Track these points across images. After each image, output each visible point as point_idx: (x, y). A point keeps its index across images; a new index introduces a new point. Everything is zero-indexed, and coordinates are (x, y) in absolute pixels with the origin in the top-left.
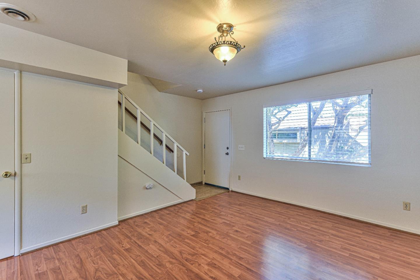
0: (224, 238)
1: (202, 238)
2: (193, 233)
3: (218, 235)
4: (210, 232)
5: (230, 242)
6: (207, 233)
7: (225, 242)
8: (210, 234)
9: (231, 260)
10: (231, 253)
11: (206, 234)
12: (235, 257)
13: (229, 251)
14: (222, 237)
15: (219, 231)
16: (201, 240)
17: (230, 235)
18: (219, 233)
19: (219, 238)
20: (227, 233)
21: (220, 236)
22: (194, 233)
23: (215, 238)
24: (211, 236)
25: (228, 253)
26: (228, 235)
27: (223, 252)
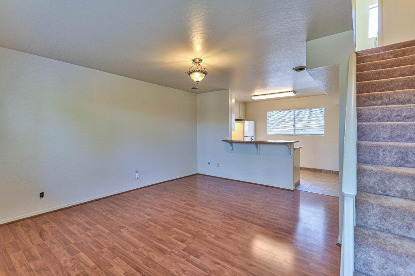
0: (198, 232)
1: (220, 231)
2: (233, 236)
3: (204, 235)
4: (214, 238)
5: (193, 228)
6: (217, 237)
7: (197, 228)
8: (213, 236)
9: (193, 217)
10: (193, 220)
11: (219, 236)
12: (190, 218)
13: (194, 222)
14: (200, 233)
15: (204, 240)
16: (220, 229)
17: (191, 236)
18: (203, 238)
19: (203, 232)
20: (194, 238)
21: (202, 234)
22: (231, 236)
23: (207, 232)
24: (212, 233)
25: (195, 220)
26: (194, 236)
27: (198, 220)
